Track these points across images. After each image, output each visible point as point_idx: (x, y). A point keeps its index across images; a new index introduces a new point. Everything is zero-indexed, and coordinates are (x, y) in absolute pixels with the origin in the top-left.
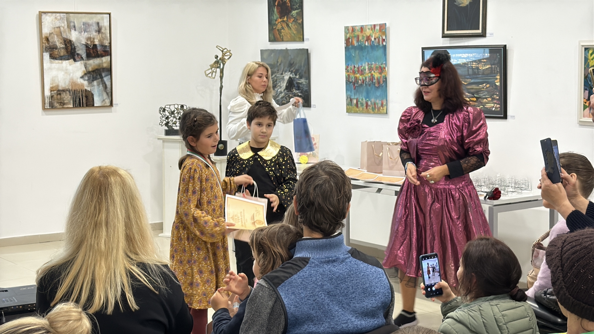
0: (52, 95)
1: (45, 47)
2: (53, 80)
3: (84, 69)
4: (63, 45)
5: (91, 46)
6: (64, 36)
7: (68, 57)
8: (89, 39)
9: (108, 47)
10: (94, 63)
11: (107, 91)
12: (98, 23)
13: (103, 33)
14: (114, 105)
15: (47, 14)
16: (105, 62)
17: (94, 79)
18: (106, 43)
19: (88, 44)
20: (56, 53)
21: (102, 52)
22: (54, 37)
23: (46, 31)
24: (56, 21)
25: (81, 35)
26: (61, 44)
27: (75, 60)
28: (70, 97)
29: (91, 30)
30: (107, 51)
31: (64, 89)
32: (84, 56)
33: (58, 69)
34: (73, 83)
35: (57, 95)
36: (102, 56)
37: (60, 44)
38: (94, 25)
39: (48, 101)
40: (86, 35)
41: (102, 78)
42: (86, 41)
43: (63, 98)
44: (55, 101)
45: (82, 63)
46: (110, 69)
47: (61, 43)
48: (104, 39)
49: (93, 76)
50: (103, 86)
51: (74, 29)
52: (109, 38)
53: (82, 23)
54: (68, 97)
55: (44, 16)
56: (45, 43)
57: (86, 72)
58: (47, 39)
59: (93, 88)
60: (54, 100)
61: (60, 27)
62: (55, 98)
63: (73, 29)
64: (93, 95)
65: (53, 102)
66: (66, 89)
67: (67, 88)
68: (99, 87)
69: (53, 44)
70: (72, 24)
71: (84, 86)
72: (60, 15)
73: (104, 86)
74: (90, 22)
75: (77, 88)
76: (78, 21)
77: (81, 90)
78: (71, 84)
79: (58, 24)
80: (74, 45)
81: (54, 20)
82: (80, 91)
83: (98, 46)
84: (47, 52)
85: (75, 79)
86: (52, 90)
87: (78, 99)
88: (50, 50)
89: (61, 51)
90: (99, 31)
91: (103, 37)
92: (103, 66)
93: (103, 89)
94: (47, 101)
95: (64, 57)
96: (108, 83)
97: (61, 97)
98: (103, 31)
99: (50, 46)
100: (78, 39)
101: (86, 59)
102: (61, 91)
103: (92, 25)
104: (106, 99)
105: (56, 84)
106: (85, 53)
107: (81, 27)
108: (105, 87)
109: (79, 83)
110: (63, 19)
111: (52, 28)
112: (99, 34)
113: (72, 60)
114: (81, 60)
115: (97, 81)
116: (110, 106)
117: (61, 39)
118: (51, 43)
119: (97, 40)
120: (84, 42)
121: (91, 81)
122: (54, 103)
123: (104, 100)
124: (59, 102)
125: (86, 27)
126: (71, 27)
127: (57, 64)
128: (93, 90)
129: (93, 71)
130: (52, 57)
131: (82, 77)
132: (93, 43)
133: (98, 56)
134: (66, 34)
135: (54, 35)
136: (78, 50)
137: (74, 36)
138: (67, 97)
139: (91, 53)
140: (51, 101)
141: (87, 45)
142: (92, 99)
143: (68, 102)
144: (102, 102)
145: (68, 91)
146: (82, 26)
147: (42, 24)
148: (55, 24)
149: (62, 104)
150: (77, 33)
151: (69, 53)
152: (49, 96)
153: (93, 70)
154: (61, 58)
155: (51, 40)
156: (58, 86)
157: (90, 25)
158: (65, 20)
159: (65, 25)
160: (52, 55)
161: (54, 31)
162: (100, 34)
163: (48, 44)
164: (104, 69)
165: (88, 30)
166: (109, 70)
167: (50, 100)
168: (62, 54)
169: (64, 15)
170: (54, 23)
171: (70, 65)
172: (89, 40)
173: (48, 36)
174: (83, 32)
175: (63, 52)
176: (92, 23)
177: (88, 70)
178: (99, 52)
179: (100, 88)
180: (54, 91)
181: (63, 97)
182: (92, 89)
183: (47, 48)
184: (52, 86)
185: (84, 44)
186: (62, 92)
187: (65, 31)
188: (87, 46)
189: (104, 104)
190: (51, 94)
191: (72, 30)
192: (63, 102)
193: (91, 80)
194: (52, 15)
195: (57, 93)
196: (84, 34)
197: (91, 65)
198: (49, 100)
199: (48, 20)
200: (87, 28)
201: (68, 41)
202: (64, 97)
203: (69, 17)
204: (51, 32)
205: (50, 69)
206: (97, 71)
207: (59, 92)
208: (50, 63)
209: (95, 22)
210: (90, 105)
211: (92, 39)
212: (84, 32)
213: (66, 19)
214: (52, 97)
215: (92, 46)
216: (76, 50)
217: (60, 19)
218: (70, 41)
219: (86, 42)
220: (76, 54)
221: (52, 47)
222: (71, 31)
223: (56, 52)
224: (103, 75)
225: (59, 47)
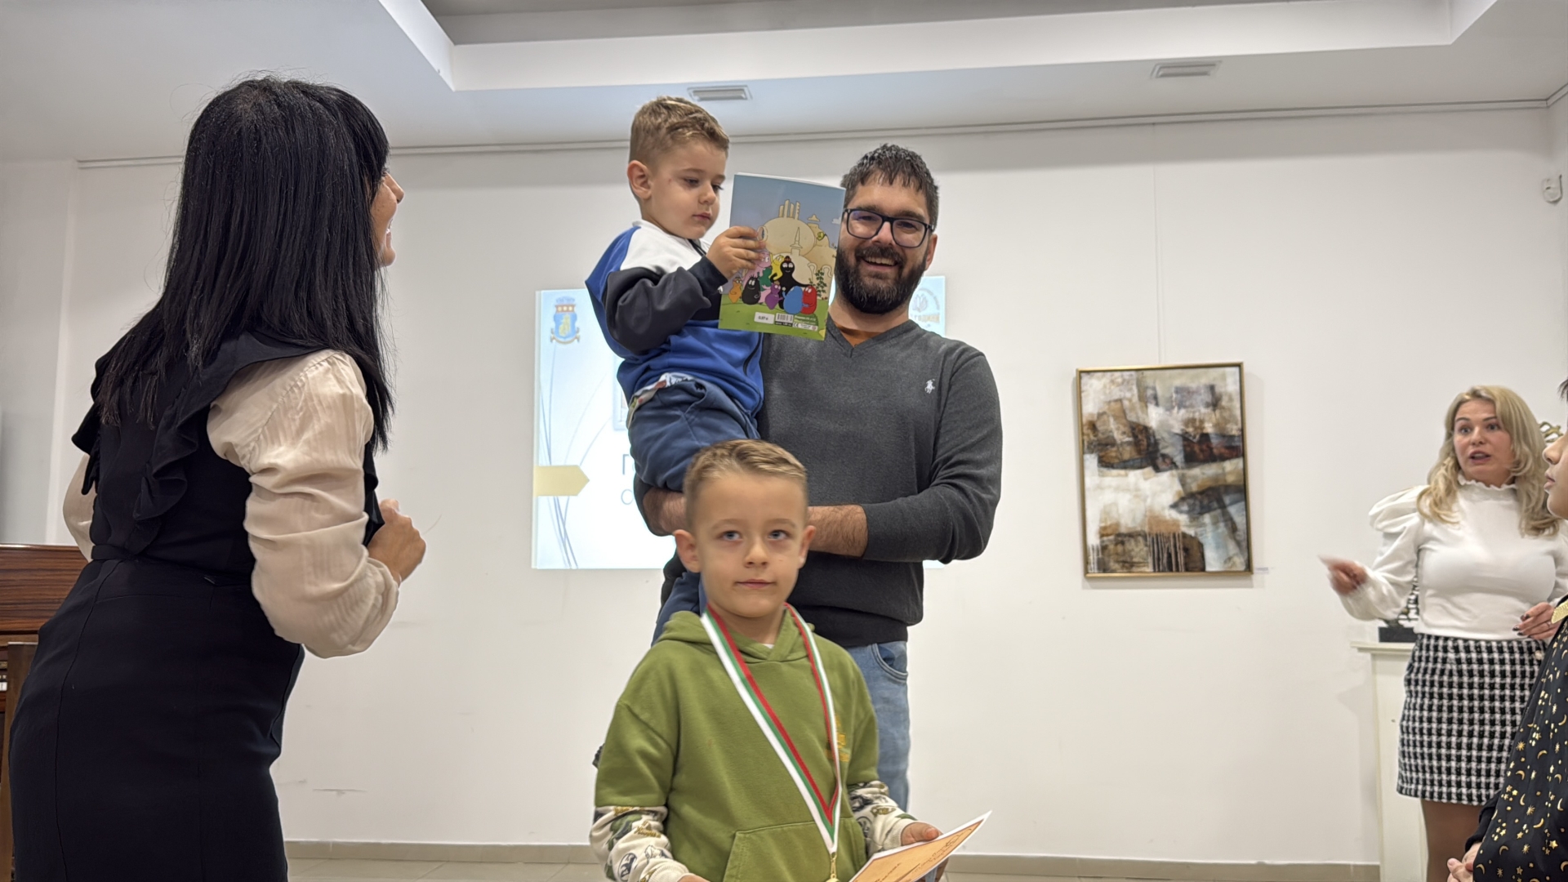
0: (1104, 544)
1: (1088, 442)
2: (1105, 512)
3: (1178, 487)
4: (1129, 436)
5: (1194, 437)
6: (1132, 417)
7: (1142, 461)
8: (1190, 422)
9: (1236, 439)
10: (1203, 474)
11: (1238, 538)
12: (1212, 388)
13: (1223, 408)
14: (1255, 571)
15: (1092, 374)
16: (1230, 473)
17: (1205, 509)
18: (1232, 430)
19: (1187, 433)
20: (1113, 454)
21: (1223, 450)
22: (1109, 421)
23: (1090, 408)
24: (1113, 387)
25: (1171, 415)
26: (1125, 436)
27: (1157, 469)
28: (1145, 549)
29: (1194, 402)
30: (1235, 448)
31: (1131, 531)
32: (1179, 459)
33: (1117, 489)
34: (1154, 519)
35: (1116, 544)
36: (1223, 458)
37: (1120, 435)
38: (1202, 391)
39: (1096, 557)
40: (1183, 414)
41: (1223, 507)
42: (1183, 427)
43: (1130, 551)
44: (1112, 557)
45: (1173, 476)
46: (1243, 487)
47: (1124, 433)
48: (1227, 421)
49: (1201, 502)
50: (1226, 526)
51: (1154, 402)
52: (1239, 418)
53: (1173, 390)
54: (1141, 550)
55: (1085, 378)
56: (1088, 435)
57: (1183, 495)
58: (1093, 426)
59: (1202, 529)
60: (1109, 556)
61: (1120, 401)
62: (1112, 552)
63: (1151, 403)
64: (1201, 546)
65: (1106, 559)
66: (1136, 532)
67: (1139, 529)
68: (1217, 528)
69: (1105, 436)
70: (1150, 392)
71: (1178, 526)
72: (1122, 376)
73: (1230, 526)
74: (1193, 385)
75: (1163, 530)
76: (1163, 386)
77: (1171, 536)
78: (1149, 520)
79: (1117, 393)
80: (1154, 437)
81: (1108, 386)
82: (1169, 538)
83: (1212, 436)
84: (1092, 452)
85: (1157, 508)
86: (1105, 533)
87: (1165, 555)
88: (1100, 448)
89: (1124, 449)
90: (1215, 403)
91: (1224, 418)
92: (1225, 481)
93: (1226, 532)
94: (1093, 557)
95: (1131, 463)
96: (1239, 520)
97: (1124, 550)
98: (1224, 403)
99: (1098, 440)
100: (1162, 424)
101: (1183, 465)
102: (1125, 535)
103: (1197, 392)
104: (1234, 555)
105: (1114, 521)
106: (1180, 452)
107: (1171, 397)
108: (1233, 529)
109: (1168, 518)
110: (1128, 382)
111: (1105, 402)
112: (1214, 410)
113: (1149, 470)
114: (1171, 469)
115: (1213, 513)
116: (1245, 571)
117: (1125, 426)
118: (1103, 434)
119: (1211, 425)
120: (1177, 428)
121: (1196, 514)
122: (1109, 562)
123: (1230, 559)
124: (1121, 559)
125: (1183, 397)
126: (1148, 397)
127: (1114, 477)
128: (1202, 535)
129: (1202, 493)
130: (1105, 463)
131: (1175, 506)
132: (1199, 431)
133: (1212, 458)
134: (1137, 414)
135: (1108, 416)
136: (1166, 447)
137: (1154, 417)
138: (1139, 550)
139: (1195, 452)
140: (1103, 559)
141: (1187, 436)
142: (1199, 554)
143: (1141, 560)
144: (1225, 562)
145: (1140, 535)
146: (1174, 396)
147: (1083, 395)
148: (1110, 393)
149: (1127, 565)
150: (1161, 410)
151: (1143, 453)
152: (1097, 547)
153: (1200, 490)
154: (1126, 465)
155: (1100, 427)
156: (1118, 525)
157: (1193, 393)
158: (1132, 384)
159: (1133, 395)
160: (1104, 459)
161: (1109, 409)
162: (1218, 412)
163: (1095, 436)
164: (1227, 488)
165: (1188, 403)
166: (1241, 490)
167: (1100, 556)
168: (1126, 456)
169: (1131, 375)
170: (1108, 391)
171: (1146, 479)
172: (1190, 425)
173: (1095, 418)
174: (1176, 409)
175: (1128, 453)
176: (1198, 389)
177: (1189, 491)
178: (1215, 451)
179: (1220, 530)
180: (1108, 535)
181: (1130, 548)
182: (1199, 533)
183: (1092, 444)
184: (1103, 525)
185: (1177, 434)
186: (1127, 538)
187: (1133, 409)
188: (1185, 437)
189: (1231, 567)
190: (1102, 542)
191: (1149, 405)
192: (1129, 560)
193: (1196, 512)
194: (1103, 377)
195: (1115, 540)
196: (1178, 412)
197: (1195, 478)
198: (1098, 555)
199: (1093, 386)
200: (1185, 399)
201: (1141, 428)
202: (1133, 550)
203: (1143, 377)
204: (1101, 411)
205: (1100, 487)
206: (1210, 493)
207: (1120, 539)
208: (1099, 475)
209: (1206, 386)
210: (1196, 568)
211: (1197, 424)
212: (1179, 408)
213: (1135, 382)
214: (1104, 548)
215: (1198, 437)
216: (1160, 446)
217: (1123, 383)
218: (1146, 430)
219: (1182, 430)
220: (1159, 455)
221: (1104, 442)
222: (1147, 407)
223: (1112, 452)
224: (1227, 500)
225: (1119, 442)
